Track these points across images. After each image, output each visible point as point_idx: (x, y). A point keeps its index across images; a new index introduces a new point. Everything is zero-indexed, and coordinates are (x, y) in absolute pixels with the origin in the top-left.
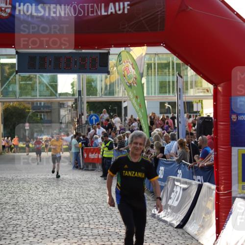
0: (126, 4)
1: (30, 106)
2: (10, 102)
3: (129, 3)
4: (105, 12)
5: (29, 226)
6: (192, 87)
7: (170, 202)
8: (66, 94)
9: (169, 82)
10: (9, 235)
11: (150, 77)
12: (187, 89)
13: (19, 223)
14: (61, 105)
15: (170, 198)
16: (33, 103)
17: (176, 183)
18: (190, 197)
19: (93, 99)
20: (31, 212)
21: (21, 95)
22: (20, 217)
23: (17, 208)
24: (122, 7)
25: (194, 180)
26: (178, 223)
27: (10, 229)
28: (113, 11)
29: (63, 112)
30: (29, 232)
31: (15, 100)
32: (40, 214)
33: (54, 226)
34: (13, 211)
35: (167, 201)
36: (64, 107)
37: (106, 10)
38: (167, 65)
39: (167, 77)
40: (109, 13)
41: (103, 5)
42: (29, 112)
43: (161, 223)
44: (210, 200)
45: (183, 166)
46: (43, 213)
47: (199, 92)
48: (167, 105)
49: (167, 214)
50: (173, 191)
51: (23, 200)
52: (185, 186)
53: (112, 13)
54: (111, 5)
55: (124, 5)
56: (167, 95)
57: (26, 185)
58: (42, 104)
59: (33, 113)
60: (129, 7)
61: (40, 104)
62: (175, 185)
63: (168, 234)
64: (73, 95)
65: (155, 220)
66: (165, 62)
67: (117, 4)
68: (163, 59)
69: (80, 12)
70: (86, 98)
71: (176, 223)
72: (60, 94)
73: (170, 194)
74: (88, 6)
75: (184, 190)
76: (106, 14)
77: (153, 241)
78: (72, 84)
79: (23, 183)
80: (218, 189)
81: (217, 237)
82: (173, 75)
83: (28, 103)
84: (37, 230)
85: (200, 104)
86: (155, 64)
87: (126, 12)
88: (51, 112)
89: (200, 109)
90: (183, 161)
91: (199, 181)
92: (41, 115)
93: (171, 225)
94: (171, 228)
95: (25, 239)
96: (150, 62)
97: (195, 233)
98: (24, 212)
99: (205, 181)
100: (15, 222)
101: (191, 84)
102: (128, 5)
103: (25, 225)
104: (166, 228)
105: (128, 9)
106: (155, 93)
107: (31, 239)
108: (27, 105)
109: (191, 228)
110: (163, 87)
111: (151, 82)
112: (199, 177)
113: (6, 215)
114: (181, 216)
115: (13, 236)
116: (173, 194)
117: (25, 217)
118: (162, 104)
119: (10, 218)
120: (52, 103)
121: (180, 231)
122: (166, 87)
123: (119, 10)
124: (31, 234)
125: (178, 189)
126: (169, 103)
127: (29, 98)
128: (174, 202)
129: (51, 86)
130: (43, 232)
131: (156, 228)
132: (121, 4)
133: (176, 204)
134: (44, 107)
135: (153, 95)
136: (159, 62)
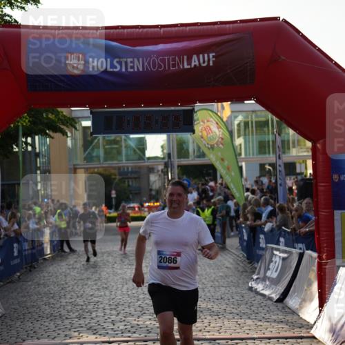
0: (211, 55)
1: (116, 172)
2: (95, 168)
3: (214, 54)
4: (188, 65)
5: (111, 303)
6: (294, 147)
7: (269, 274)
8: (156, 158)
9: (269, 142)
10: (89, 314)
11: (247, 137)
12: (289, 149)
13: (101, 300)
14: (151, 170)
15: (269, 269)
16: (119, 168)
17: (275, 252)
18: (291, 267)
19: (184, 162)
20: (115, 288)
21: (106, 160)
22: (103, 293)
23: (99, 284)
24: (206, 59)
25: (295, 248)
26: (278, 297)
27: (90, 307)
28: (197, 63)
29: (153, 178)
30: (111, 309)
31: (99, 166)
32: (124, 290)
33: (140, 303)
34: (94, 287)
35: (265, 272)
36: (154, 172)
37: (189, 63)
38: (266, 123)
39: (267, 136)
40: (193, 66)
41: (185, 57)
42: (115, 179)
43: (259, 297)
44: (313, 270)
45: (283, 233)
46: (128, 289)
47: (302, 152)
48: (267, 167)
49: (265, 288)
50: (272, 262)
51: (107, 275)
52: (285, 255)
53: (195, 65)
54: (195, 57)
55: (209, 56)
56: (267, 156)
57: (110, 259)
58: (130, 169)
59: (120, 180)
60: (214, 59)
61: (128, 169)
62: (273, 254)
63: (266, 308)
64: (163, 158)
65: (252, 294)
66: (263, 119)
67: (201, 56)
68: (261, 117)
69: (160, 66)
70: (176, 161)
71: (275, 297)
72: (149, 158)
73: (269, 265)
74: (169, 60)
75: (284, 259)
76: (189, 67)
77: (249, 318)
78: (162, 147)
79: (108, 256)
80: (320, 257)
81: (320, 311)
82: (273, 133)
83: (114, 168)
84: (120, 308)
85: (303, 165)
86: (252, 122)
87: (211, 64)
88: (139, 178)
89: (303, 170)
90: (283, 228)
91: (300, 249)
92: (128, 182)
93: (270, 299)
94: (269, 303)
95: (106, 318)
96: (246, 120)
97: (297, 307)
98: (106, 288)
99: (307, 250)
100: (96, 299)
101: (294, 143)
102: (213, 57)
103: (107, 302)
104: (265, 302)
105: (213, 61)
106: (253, 154)
107: (113, 318)
108: (113, 171)
109: (292, 302)
110: (263, 148)
111: (249, 142)
112: (300, 245)
113: (87, 292)
114: (281, 289)
115: (94, 315)
116: (272, 264)
117: (107, 293)
118: (262, 166)
119: (92, 295)
120: (140, 167)
121: (280, 305)
122: (265, 147)
123: (204, 62)
124: (114, 312)
125: (277, 259)
126: (270, 165)
127: (114, 163)
128: (273, 274)
129: (139, 149)
130: (127, 310)
131: (253, 302)
132: (206, 55)
133: (275, 275)
134: (132, 172)
135: (251, 156)
136: (257, 119)
